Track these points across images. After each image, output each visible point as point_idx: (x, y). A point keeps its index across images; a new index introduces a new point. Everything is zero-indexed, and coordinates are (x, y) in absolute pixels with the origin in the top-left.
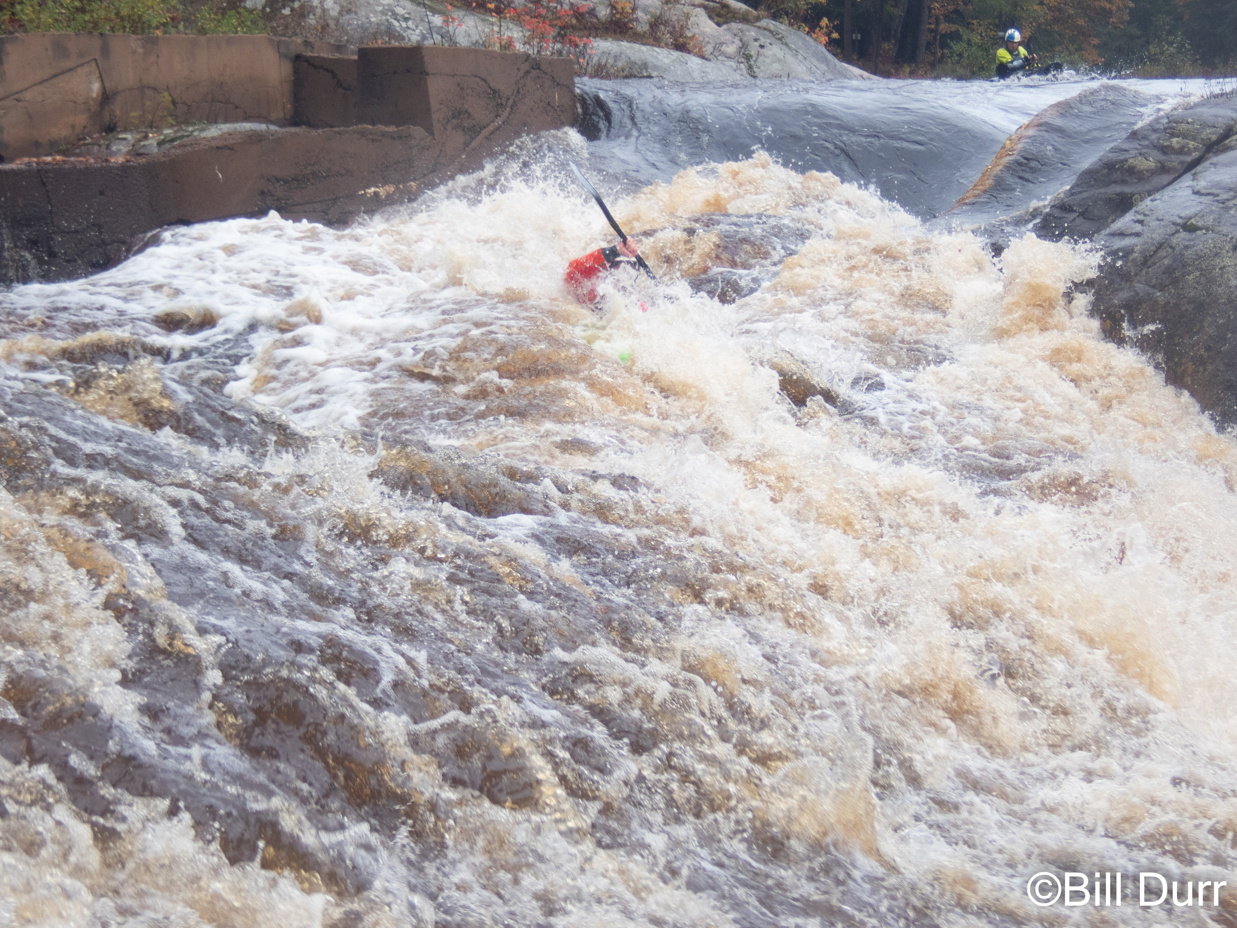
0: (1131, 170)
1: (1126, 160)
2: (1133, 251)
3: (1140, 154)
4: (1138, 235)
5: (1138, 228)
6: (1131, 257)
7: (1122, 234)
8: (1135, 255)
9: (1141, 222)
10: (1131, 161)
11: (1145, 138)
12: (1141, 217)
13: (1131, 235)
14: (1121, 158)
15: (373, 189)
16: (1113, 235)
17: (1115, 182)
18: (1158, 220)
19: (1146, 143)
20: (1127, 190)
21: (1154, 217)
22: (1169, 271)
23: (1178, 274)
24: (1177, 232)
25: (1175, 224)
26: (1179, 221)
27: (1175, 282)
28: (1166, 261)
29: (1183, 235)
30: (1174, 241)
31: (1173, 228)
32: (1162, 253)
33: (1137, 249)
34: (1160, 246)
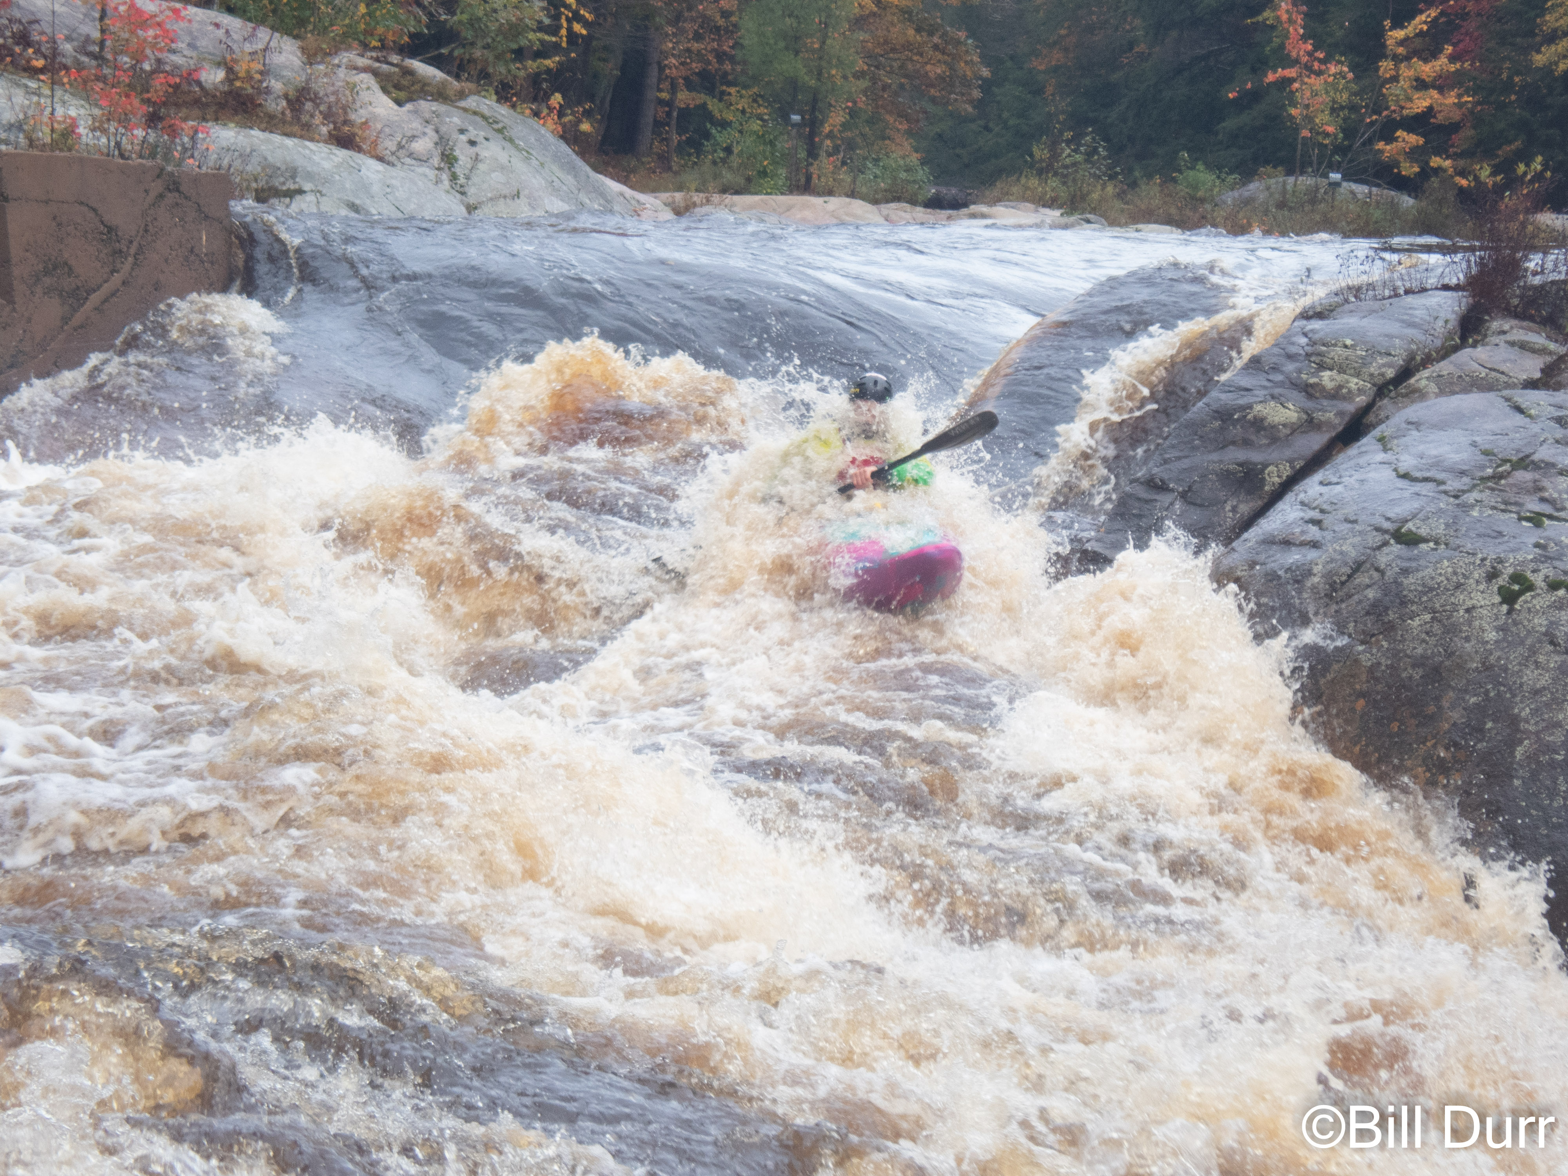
0: (1259, 424)
1: (1250, 407)
2: (1310, 573)
3: (1273, 397)
4: (1315, 545)
5: (1313, 532)
6: (1308, 584)
7: (1287, 543)
8: (1316, 580)
9: (1317, 523)
10: (1258, 408)
11: (1275, 369)
12: (1315, 514)
13: (1303, 544)
14: (1241, 402)
16: (1271, 542)
17: (1233, 443)
18: (1347, 521)
19: (1279, 377)
20: (1256, 457)
21: (1340, 515)
22: (1376, 610)
23: (1392, 616)
24: (1385, 544)
25: (1378, 529)
26: (1387, 525)
27: (1389, 629)
28: (1371, 594)
29: (1396, 548)
30: (1383, 558)
31: (1379, 538)
32: (1362, 579)
33: (1317, 569)
34: (1357, 567)
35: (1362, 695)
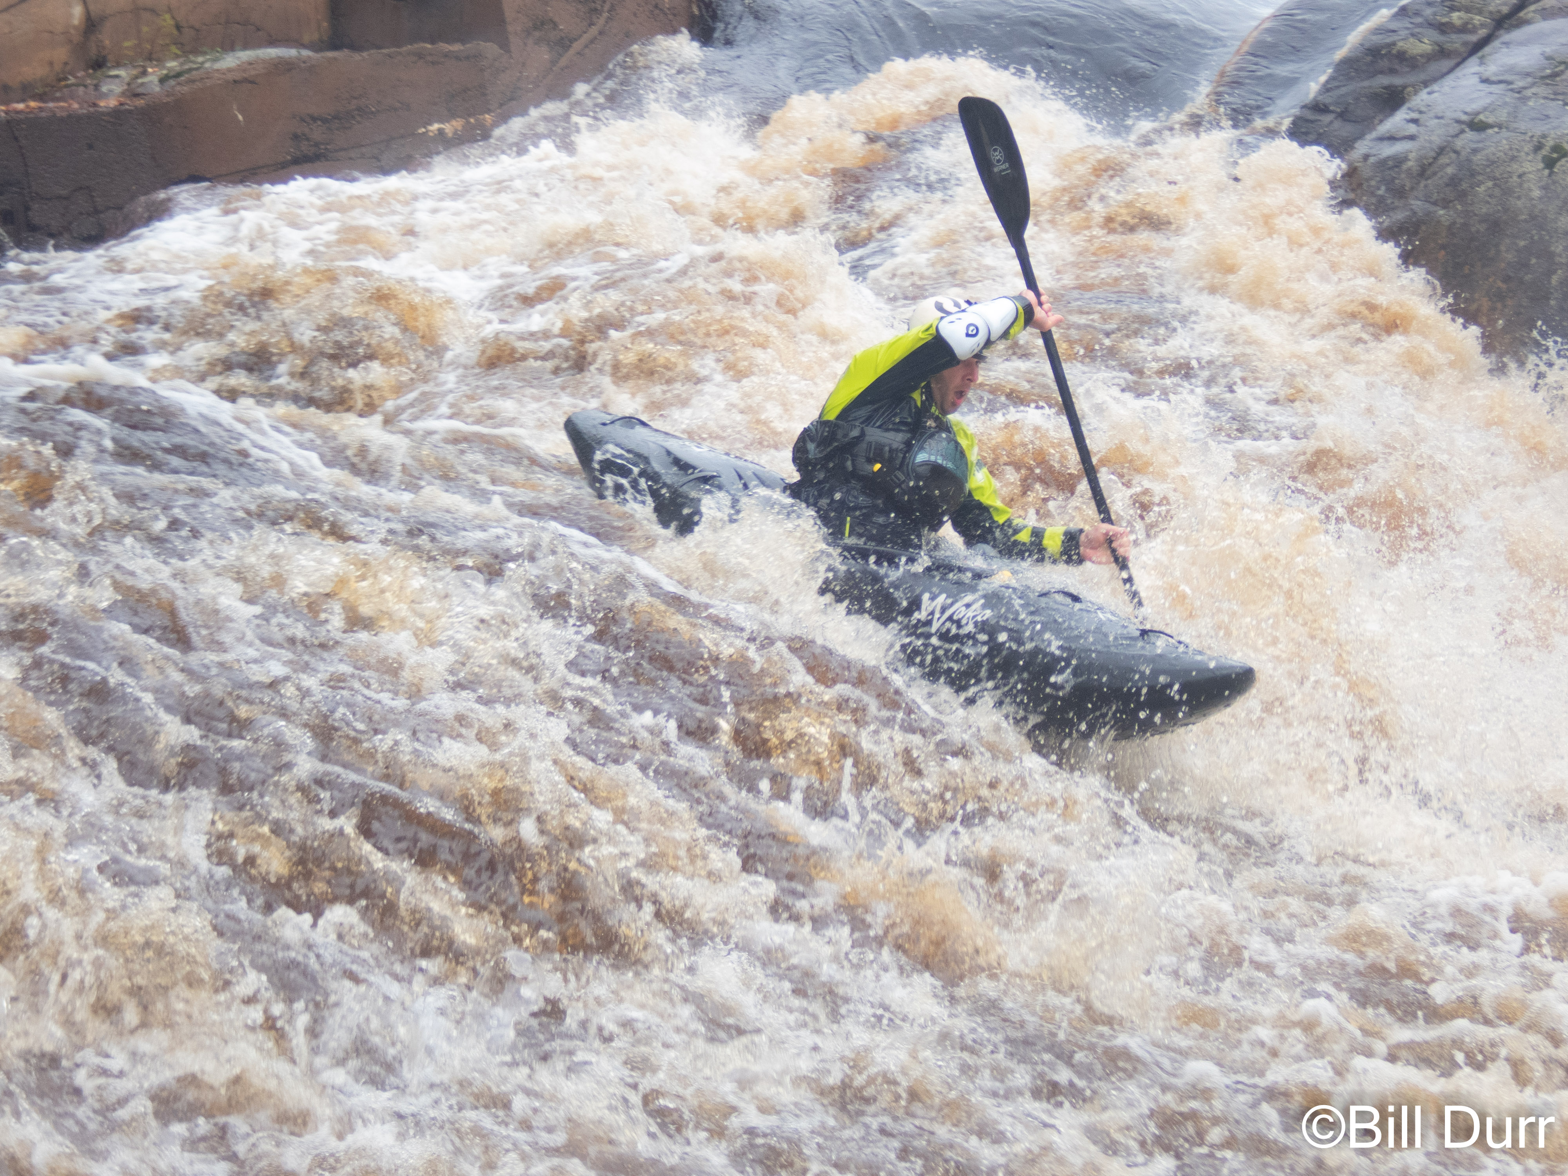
0: (1402, 56)
1: (1394, 44)
2: (1406, 159)
3: (1412, 35)
4: (1412, 138)
5: (1412, 129)
6: (1405, 167)
7: (1392, 138)
8: (1410, 163)
9: (1415, 121)
10: (1401, 44)
11: (1418, 14)
12: (1415, 115)
13: (1404, 138)
14: (1388, 40)
15: (436, 126)
16: (1381, 139)
17: (1382, 72)
18: (1438, 117)
19: (1420, 20)
20: (1397, 81)
21: (1432, 115)
22: (1453, 182)
23: (1464, 185)
24: (1462, 131)
25: (1458, 122)
26: (1464, 118)
27: (1462, 196)
28: (1450, 170)
29: (1470, 135)
30: (1459, 143)
31: (1457, 128)
32: (1443, 160)
33: (1412, 156)
34: (1441, 151)
35: (1443, 247)
